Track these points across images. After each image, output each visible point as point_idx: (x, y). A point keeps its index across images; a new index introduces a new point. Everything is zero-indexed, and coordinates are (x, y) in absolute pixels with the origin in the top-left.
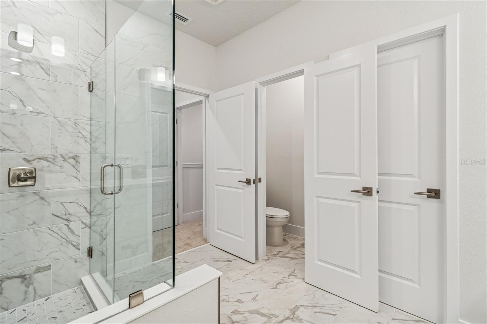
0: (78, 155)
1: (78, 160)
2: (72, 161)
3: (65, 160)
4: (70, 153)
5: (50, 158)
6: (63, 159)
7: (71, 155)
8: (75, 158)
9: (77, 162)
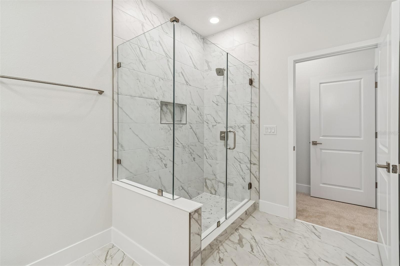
0: (245, 125)
1: (245, 128)
2: (242, 128)
3: (239, 128)
4: (241, 124)
5: (234, 127)
6: (238, 128)
7: (242, 125)
8: (243, 127)
9: (244, 129)
